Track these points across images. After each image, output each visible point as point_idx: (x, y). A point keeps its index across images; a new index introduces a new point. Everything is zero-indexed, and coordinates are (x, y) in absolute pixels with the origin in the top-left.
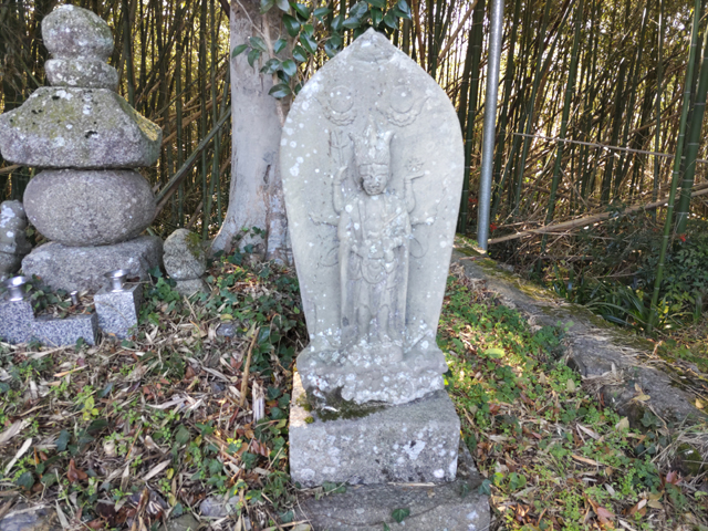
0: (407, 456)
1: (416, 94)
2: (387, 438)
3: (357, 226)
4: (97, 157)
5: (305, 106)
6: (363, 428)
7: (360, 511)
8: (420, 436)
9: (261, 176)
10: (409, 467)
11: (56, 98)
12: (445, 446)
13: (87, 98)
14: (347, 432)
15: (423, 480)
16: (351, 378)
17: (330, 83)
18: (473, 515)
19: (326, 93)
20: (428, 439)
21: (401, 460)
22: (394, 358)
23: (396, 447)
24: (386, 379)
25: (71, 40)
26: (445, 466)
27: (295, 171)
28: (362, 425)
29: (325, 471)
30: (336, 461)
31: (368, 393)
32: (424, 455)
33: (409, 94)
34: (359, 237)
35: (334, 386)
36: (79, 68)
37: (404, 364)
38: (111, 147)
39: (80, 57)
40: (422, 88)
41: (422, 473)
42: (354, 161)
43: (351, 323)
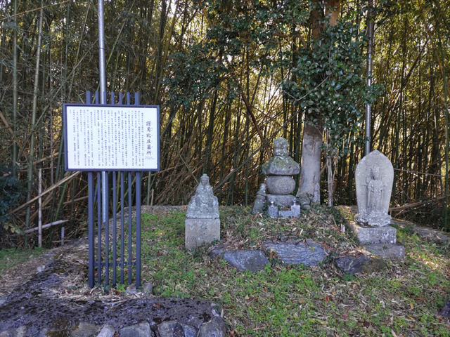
0: (385, 237)
2: (381, 232)
3: (372, 186)
5: (362, 163)
8: (388, 232)
9: (313, 179)
10: (385, 240)
11: (280, 159)
12: (393, 235)
13: (286, 159)
14: (372, 230)
16: (370, 219)
18: (401, 249)
19: (366, 160)
21: (383, 238)
23: (382, 234)
24: (378, 220)
26: (393, 240)
29: (366, 239)
30: (369, 237)
31: (374, 223)
32: (389, 237)
35: (367, 221)
37: (383, 217)
41: (388, 242)
42: (372, 173)
43: (369, 207)
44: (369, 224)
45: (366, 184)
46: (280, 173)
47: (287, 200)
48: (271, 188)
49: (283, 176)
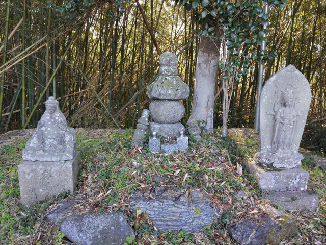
0: (293, 183)
1: (300, 81)
2: (289, 177)
3: (282, 115)
4: (178, 97)
5: (270, 83)
6: (282, 174)
7: (283, 197)
8: (298, 177)
9: (206, 103)
10: (293, 187)
11: (166, 79)
12: (305, 180)
13: (174, 79)
14: (278, 175)
15: (297, 191)
16: (276, 160)
17: (278, 77)
18: (314, 200)
19: (276, 80)
20: (300, 178)
21: (292, 184)
22: (289, 154)
23: (291, 180)
24: (286, 161)
25: (169, 62)
26: (304, 187)
27: (264, 100)
28: (282, 173)
29: (270, 187)
30: (273, 184)
31: (280, 165)
32: (298, 183)
33: (299, 81)
34: (283, 119)
35: (271, 162)
36: (172, 70)
37: (292, 156)
38: (183, 93)
39: (171, 67)
40: (302, 79)
41: (297, 189)
42: (283, 98)
43: (276, 144)
44: (274, 165)
45: (273, 113)
46: (165, 97)
47: (174, 130)
48: (154, 116)
49: (169, 100)
